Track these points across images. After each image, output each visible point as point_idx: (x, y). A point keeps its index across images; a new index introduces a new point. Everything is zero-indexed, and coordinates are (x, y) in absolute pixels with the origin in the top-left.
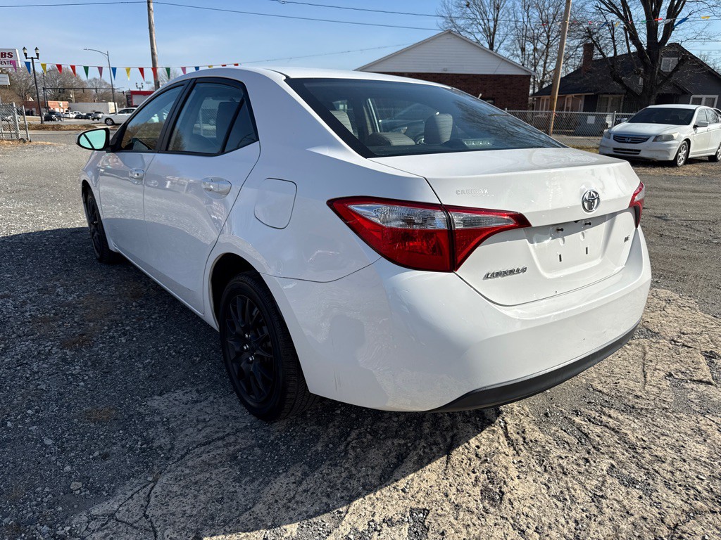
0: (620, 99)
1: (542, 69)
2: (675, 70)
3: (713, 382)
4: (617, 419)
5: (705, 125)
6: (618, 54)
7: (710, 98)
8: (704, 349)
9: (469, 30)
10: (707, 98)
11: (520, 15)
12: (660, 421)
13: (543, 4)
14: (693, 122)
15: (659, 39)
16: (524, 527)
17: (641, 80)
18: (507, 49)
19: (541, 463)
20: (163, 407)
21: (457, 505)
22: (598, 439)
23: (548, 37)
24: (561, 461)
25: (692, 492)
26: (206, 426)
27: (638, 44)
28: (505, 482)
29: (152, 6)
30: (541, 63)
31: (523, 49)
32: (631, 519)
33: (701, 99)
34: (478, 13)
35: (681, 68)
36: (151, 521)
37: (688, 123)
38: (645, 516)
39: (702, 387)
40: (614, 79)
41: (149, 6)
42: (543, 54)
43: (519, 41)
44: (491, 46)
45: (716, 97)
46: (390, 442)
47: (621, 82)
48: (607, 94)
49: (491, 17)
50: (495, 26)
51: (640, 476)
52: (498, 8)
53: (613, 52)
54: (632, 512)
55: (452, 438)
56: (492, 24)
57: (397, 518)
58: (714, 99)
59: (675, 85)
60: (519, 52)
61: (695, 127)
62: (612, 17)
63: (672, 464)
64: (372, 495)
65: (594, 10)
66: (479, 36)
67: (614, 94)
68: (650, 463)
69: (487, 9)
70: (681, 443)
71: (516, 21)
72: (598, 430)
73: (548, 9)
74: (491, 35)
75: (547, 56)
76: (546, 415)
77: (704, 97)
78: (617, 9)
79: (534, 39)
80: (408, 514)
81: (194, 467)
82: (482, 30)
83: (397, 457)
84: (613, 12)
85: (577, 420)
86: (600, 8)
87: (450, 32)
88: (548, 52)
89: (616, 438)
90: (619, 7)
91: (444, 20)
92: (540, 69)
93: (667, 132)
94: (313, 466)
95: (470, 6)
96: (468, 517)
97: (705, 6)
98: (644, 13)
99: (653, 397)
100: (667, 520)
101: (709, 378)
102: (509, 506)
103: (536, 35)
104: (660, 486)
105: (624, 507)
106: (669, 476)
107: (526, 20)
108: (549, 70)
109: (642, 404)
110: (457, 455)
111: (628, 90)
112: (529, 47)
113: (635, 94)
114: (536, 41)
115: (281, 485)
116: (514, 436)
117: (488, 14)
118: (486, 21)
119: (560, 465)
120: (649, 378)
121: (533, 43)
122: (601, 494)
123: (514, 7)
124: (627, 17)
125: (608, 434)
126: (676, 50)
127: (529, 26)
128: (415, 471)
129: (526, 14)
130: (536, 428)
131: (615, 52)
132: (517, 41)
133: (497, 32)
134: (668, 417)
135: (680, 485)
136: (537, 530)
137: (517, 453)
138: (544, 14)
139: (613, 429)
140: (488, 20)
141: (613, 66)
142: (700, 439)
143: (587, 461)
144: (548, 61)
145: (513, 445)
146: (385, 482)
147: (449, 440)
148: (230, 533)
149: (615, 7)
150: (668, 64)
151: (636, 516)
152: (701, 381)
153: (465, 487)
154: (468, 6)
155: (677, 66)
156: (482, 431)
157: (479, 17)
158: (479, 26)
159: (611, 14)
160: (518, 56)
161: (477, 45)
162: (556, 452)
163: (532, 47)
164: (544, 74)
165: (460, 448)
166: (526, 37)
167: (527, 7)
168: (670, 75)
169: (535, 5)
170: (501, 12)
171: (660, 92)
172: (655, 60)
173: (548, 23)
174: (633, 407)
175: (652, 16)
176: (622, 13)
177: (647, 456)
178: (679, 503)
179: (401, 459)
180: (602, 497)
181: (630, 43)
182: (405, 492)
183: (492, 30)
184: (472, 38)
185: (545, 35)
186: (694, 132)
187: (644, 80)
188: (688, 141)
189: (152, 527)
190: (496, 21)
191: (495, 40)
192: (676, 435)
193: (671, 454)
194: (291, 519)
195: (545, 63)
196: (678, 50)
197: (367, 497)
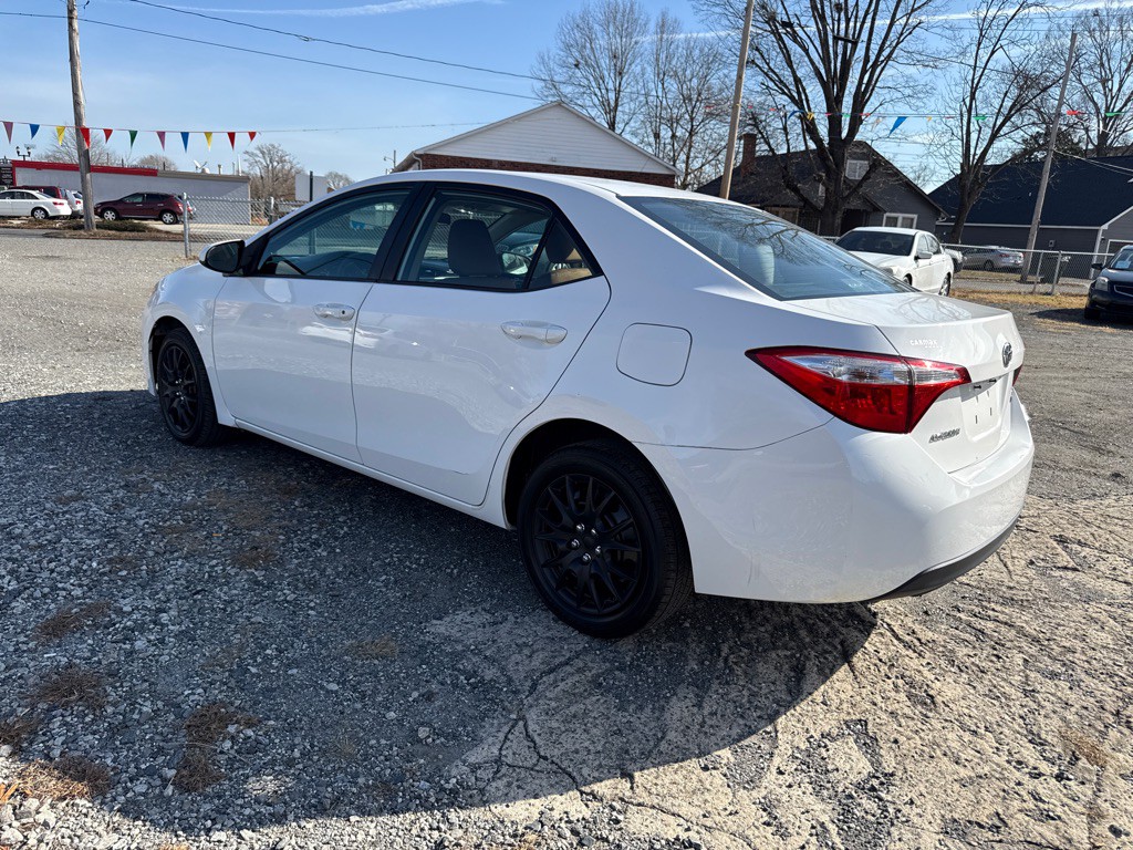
0: (794, 213)
1: (684, 165)
2: (866, 178)
3: (1079, 568)
4: (1003, 612)
5: (929, 257)
6: (792, 151)
7: (908, 218)
8: (1052, 533)
9: (579, 102)
10: (904, 218)
11: (651, 85)
12: (1048, 611)
13: (684, 73)
14: (914, 253)
15: (844, 135)
16: (973, 728)
17: (821, 188)
18: (634, 134)
19: (952, 663)
20: (455, 633)
21: (892, 713)
22: (996, 634)
23: (692, 119)
24: (973, 660)
25: (1116, 679)
26: (533, 652)
27: (818, 141)
28: (927, 685)
29: (76, 24)
30: (683, 157)
31: (657, 136)
32: (1073, 710)
33: (896, 219)
34: (591, 78)
35: (873, 175)
36: (553, 762)
37: (908, 254)
38: (1085, 704)
39: (1070, 574)
40: (788, 186)
41: (70, 25)
42: (685, 145)
43: (651, 122)
44: (612, 126)
45: (915, 216)
46: (774, 655)
47: (796, 190)
48: (778, 206)
49: (611, 86)
50: (617, 100)
51: (1058, 667)
52: (620, 74)
53: (785, 147)
54: (1070, 702)
55: (842, 643)
56: (612, 96)
57: (835, 732)
58: (912, 219)
59: (866, 200)
60: (652, 140)
61: (917, 258)
62: (782, 100)
63: (1083, 653)
64: (792, 711)
65: (759, 89)
66: (593, 113)
67: (787, 206)
68: (1061, 654)
69: (606, 73)
70: (1082, 632)
71: (647, 95)
72: (990, 625)
73: (690, 80)
74: (611, 110)
75: (691, 147)
76: (926, 613)
77: (900, 216)
78: (789, 90)
79: (673, 122)
80: (844, 727)
81: (557, 699)
82: (597, 103)
83: (793, 669)
84: (784, 93)
85: (962, 615)
86: (768, 87)
87: (560, 105)
88: (691, 142)
89: (1013, 632)
90: (791, 87)
91: (543, 84)
92: (681, 166)
93: (885, 265)
94: (701, 687)
95: (580, 66)
96: (911, 723)
97: (899, 95)
98: (823, 97)
99: (1027, 588)
100: (1107, 707)
101: (1072, 564)
102: (947, 709)
103: (674, 116)
104: (1083, 676)
105: (1060, 698)
106: (1086, 665)
107: (660, 94)
108: (694, 168)
109: (1019, 595)
110: (859, 660)
111: (806, 201)
112: (666, 133)
113: (815, 208)
114: (675, 125)
115: (679, 709)
116: (907, 638)
117: (606, 80)
118: (603, 91)
119: (973, 663)
120: (1011, 568)
121: (671, 127)
122: (1031, 689)
123: (643, 75)
124: (802, 101)
125: (1003, 629)
126: (865, 151)
127: (664, 102)
128: (823, 682)
129: (660, 86)
130: (924, 628)
131: (789, 149)
132: (648, 125)
133: (619, 108)
134: (1054, 607)
135: (1102, 674)
136: (986, 729)
137: (920, 655)
138: (685, 86)
139: (1006, 623)
140: (607, 90)
141: (785, 168)
142: (1097, 627)
143: (998, 657)
144: (692, 155)
145: (910, 647)
146: (798, 696)
147: (839, 647)
148: (659, 764)
149: (787, 87)
150: (854, 169)
151: (1077, 706)
152: (1066, 568)
153: (889, 694)
154: (577, 66)
155: (868, 172)
156: (869, 635)
157: (593, 84)
158: (593, 97)
159: (780, 96)
160: (650, 144)
161: (591, 122)
162: (962, 652)
163: (670, 133)
164: (687, 174)
165: (859, 654)
166: (661, 118)
167: (661, 76)
168: (860, 184)
169: (672, 73)
170: (624, 79)
171: (847, 206)
172: (840, 164)
173: (690, 100)
174: (1012, 599)
175: (834, 103)
176: (795, 95)
177: (1055, 647)
178: (1111, 691)
179: (799, 672)
180: (1033, 691)
181: (807, 138)
182: (826, 705)
183: (612, 103)
184: (584, 112)
185: (687, 116)
186: (915, 266)
187: (827, 190)
188: (909, 276)
189: (560, 768)
190: (618, 92)
191: (617, 119)
192: (1072, 624)
193: (1078, 645)
194: (716, 744)
195: (688, 158)
196: (868, 152)
197: (788, 714)
